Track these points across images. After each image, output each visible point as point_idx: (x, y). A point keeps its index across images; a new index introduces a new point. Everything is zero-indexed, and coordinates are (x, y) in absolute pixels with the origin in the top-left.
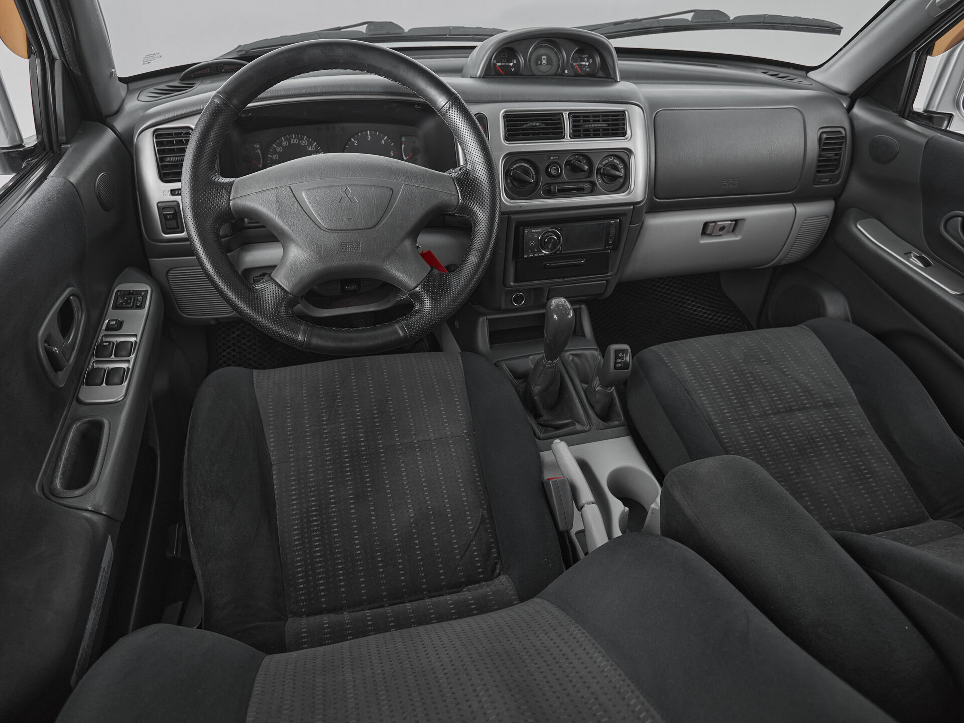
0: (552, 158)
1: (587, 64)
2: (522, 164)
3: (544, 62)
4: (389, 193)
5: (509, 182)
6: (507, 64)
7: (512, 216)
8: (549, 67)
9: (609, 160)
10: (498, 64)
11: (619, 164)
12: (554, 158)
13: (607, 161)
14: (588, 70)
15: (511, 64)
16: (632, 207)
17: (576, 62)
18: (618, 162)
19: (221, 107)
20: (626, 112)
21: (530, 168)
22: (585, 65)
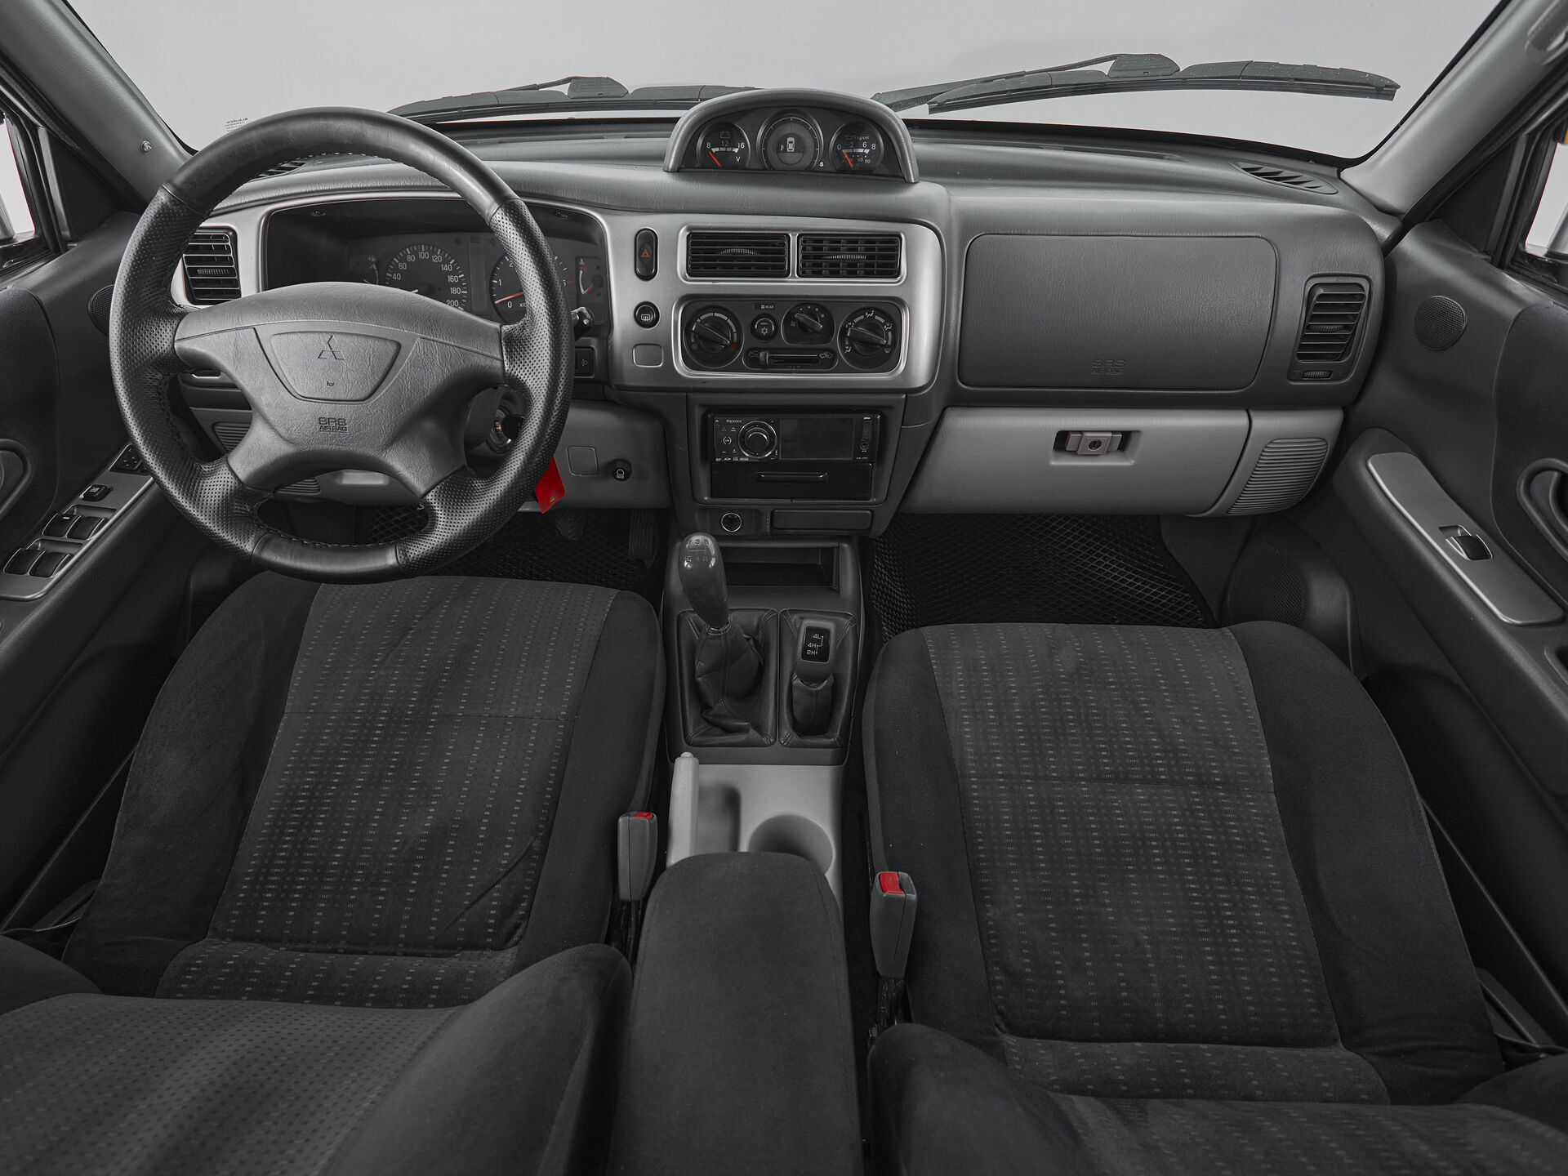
0: (763, 307)
1: (867, 151)
2: (716, 314)
3: (791, 147)
4: (392, 348)
5: (693, 341)
6: (729, 149)
7: (691, 395)
8: (800, 155)
9: (865, 316)
10: (714, 150)
11: (884, 324)
12: (767, 307)
13: (862, 317)
14: (867, 161)
15: (736, 150)
16: (904, 396)
17: (848, 148)
18: (883, 321)
19: (168, 209)
20: (903, 236)
21: (729, 321)
22: (864, 154)
